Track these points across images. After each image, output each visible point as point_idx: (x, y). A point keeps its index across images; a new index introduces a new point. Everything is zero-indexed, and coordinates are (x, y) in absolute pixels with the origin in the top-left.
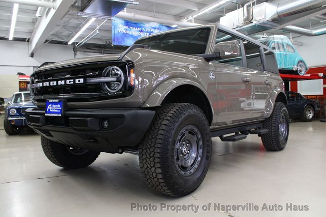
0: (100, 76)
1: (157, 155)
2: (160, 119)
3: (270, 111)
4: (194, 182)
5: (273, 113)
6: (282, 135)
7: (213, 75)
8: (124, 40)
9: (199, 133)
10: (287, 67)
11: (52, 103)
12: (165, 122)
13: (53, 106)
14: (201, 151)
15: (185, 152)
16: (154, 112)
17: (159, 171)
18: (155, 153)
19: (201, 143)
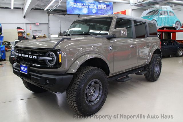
0: (44, 56)
1: (74, 98)
2: (77, 78)
3: (149, 60)
4: (96, 108)
5: (151, 61)
6: (157, 72)
7: (111, 48)
8: (73, 11)
9: (100, 82)
10: (169, 25)
11: (23, 66)
12: (79, 80)
13: (24, 68)
14: (101, 91)
15: (92, 93)
16: (72, 76)
17: (76, 105)
18: (73, 97)
19: (102, 87)
